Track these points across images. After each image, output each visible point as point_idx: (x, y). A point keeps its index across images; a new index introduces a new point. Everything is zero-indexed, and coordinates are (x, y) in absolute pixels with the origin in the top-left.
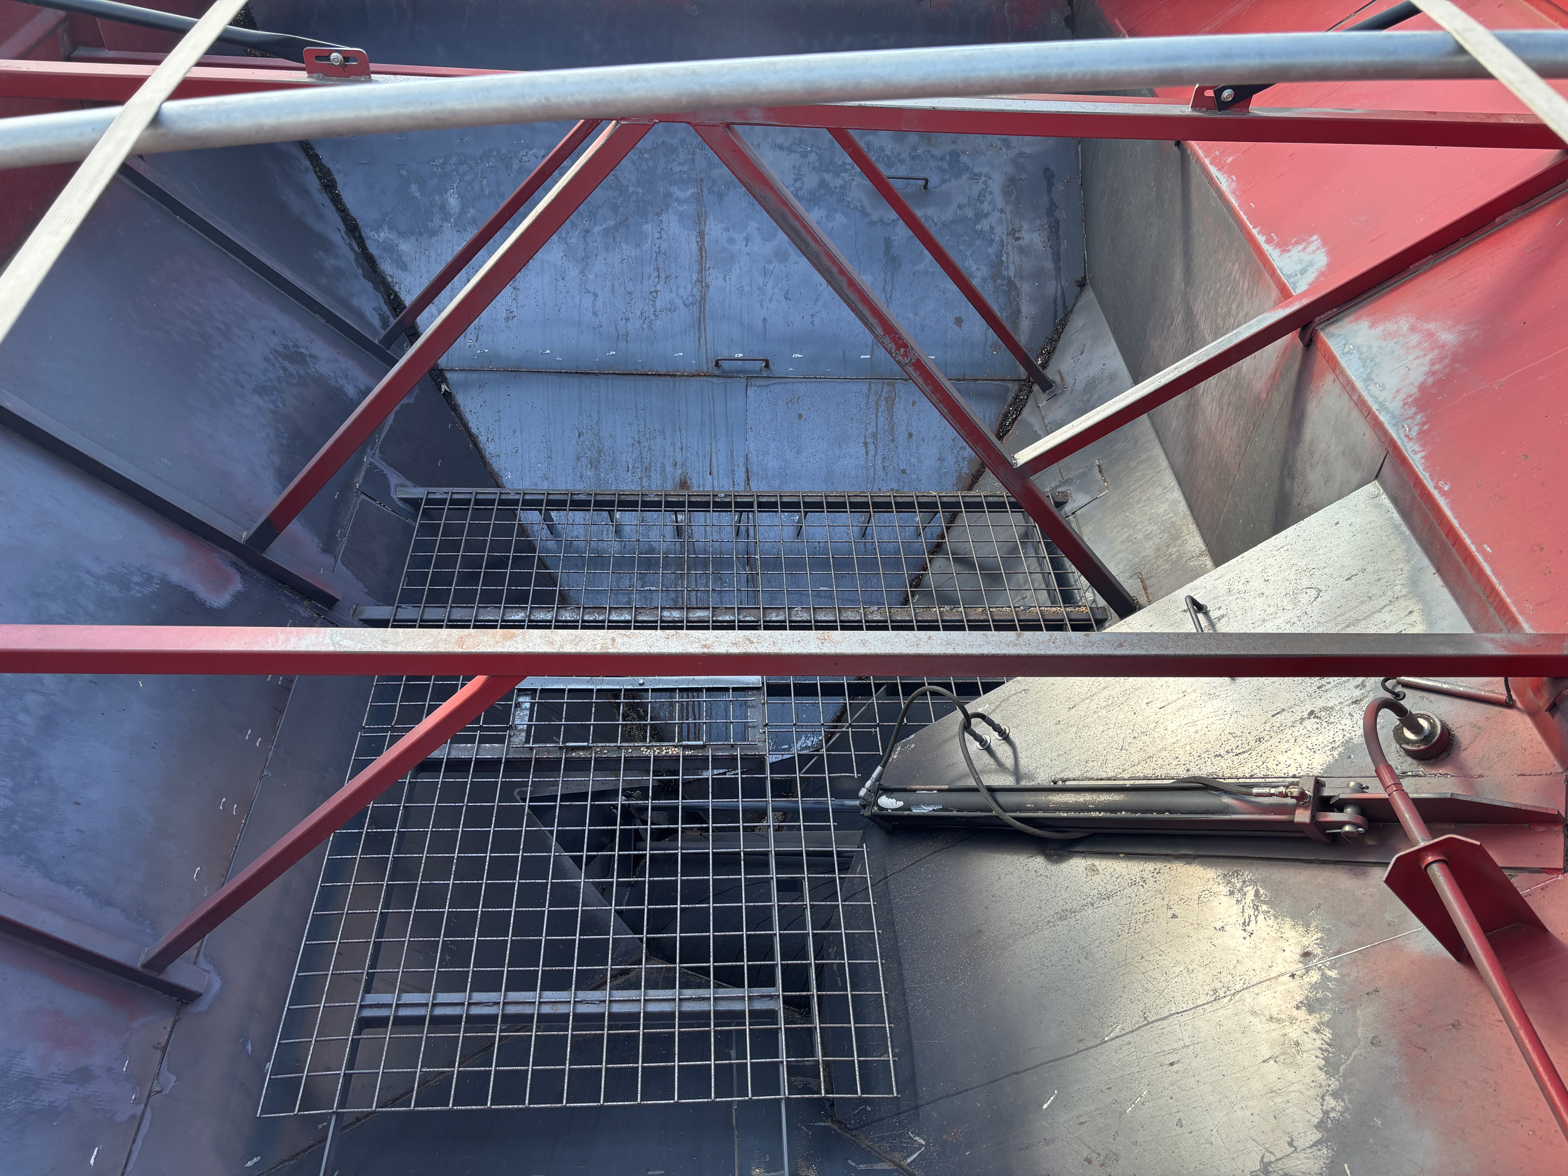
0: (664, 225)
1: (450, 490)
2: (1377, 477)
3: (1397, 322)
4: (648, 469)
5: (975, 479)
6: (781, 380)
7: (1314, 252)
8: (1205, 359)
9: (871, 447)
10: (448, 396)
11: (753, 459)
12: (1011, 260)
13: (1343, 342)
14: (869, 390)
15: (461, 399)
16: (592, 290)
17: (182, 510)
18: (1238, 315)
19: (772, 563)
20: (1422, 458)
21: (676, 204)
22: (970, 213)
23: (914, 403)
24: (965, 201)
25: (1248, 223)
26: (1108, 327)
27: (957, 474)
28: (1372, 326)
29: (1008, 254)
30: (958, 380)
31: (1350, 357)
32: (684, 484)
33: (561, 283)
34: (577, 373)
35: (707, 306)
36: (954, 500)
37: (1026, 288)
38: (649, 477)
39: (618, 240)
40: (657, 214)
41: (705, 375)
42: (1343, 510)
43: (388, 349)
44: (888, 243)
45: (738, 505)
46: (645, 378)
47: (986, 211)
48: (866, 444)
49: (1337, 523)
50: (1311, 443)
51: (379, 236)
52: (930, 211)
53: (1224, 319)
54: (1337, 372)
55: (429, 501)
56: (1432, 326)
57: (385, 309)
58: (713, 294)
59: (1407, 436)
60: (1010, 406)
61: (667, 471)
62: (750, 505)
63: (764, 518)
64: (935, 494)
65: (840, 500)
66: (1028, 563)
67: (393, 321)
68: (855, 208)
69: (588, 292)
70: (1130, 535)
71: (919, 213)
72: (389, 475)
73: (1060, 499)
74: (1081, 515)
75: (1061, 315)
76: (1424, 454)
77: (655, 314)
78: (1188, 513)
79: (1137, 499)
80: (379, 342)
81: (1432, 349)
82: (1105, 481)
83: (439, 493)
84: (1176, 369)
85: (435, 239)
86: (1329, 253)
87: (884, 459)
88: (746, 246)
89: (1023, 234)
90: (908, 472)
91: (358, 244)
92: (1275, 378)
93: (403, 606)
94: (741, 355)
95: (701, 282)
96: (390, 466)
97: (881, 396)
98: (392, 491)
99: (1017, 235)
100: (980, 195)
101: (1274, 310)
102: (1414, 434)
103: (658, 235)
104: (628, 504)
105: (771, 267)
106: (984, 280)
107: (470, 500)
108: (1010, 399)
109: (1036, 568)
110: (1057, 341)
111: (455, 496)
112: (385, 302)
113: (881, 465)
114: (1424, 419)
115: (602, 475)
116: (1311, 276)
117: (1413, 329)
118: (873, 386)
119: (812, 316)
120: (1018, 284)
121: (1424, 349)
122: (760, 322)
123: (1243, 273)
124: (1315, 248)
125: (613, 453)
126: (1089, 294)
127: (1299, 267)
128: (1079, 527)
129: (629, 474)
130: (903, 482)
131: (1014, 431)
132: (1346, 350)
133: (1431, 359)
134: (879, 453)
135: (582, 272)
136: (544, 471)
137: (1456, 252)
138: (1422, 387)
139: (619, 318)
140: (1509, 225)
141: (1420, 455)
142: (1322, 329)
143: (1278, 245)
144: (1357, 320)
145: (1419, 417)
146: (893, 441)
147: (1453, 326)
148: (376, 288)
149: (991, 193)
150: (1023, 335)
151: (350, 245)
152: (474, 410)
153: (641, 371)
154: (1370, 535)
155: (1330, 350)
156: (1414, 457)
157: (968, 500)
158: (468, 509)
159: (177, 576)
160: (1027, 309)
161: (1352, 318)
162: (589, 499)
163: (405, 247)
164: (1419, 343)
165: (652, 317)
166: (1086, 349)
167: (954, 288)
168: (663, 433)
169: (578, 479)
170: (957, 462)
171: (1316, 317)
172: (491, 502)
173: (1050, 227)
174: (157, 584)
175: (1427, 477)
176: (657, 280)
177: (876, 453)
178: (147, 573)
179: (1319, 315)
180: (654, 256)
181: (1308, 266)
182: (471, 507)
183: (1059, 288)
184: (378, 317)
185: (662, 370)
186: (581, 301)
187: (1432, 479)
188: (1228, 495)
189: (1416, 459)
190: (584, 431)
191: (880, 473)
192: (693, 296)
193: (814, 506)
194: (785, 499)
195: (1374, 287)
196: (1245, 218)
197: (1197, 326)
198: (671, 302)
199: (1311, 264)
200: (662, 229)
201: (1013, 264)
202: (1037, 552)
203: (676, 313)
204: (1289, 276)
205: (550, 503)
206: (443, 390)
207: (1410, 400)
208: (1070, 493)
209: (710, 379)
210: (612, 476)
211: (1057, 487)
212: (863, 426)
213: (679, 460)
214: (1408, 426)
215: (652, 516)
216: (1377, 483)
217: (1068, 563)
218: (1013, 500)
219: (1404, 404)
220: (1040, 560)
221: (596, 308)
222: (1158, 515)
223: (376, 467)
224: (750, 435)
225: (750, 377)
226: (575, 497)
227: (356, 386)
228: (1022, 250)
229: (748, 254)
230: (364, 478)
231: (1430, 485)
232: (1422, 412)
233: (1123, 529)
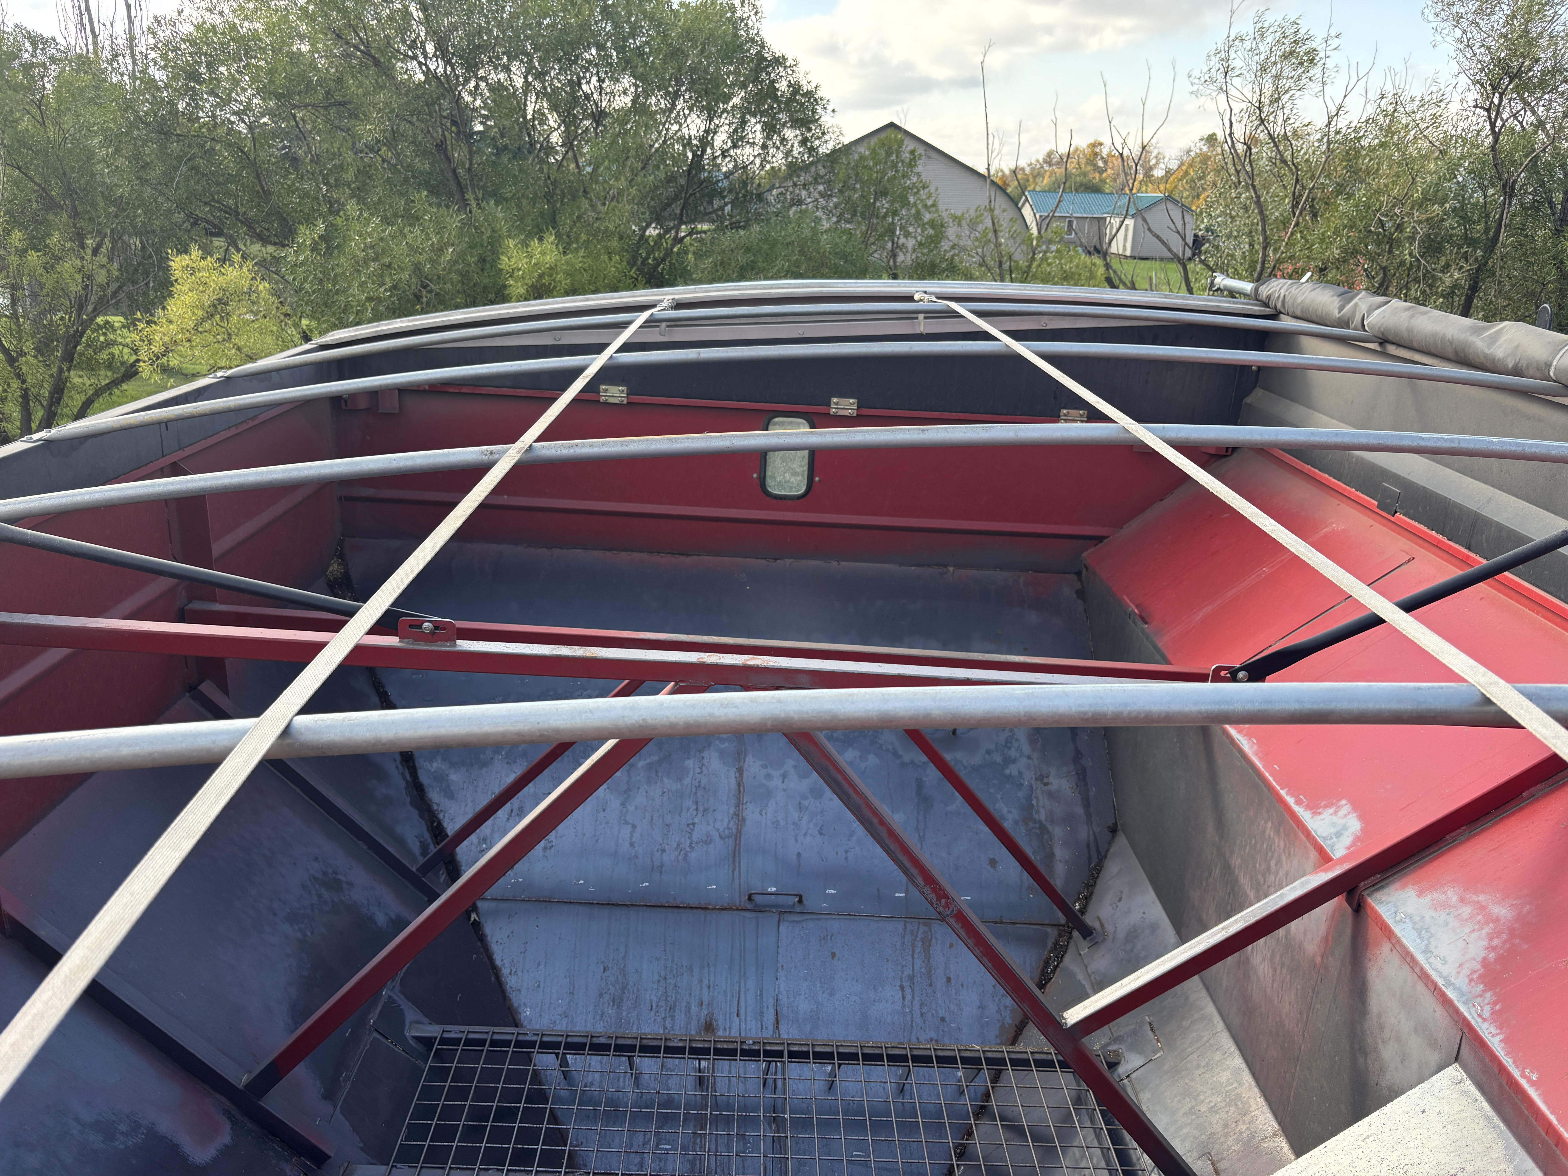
0: (705, 761)
1: (466, 1028)
2: (1457, 1059)
3: (1444, 892)
4: (672, 1008)
5: (1019, 1030)
6: (814, 916)
7: (1345, 816)
8: (1252, 920)
9: (908, 991)
10: (477, 925)
11: (784, 1000)
12: (1041, 804)
13: (1393, 910)
14: (905, 929)
15: (488, 929)
16: (631, 821)
17: (187, 1050)
18: (1278, 873)
19: (803, 1124)
20: (1501, 1041)
21: (717, 742)
22: (998, 758)
23: (951, 945)
24: (993, 747)
25: (1275, 784)
26: (1145, 876)
27: (1000, 1024)
28: (1420, 894)
29: (1037, 798)
30: (996, 923)
31: (1404, 926)
32: (709, 1027)
33: (602, 814)
34: (608, 904)
35: (742, 839)
36: (999, 1055)
37: (1058, 832)
38: (673, 1017)
39: (660, 774)
40: (700, 751)
41: (737, 909)
42: (1427, 1096)
43: (424, 877)
44: (920, 784)
45: (767, 1053)
46: (676, 910)
47: (1013, 757)
48: (902, 988)
49: (1424, 1111)
50: (1379, 1016)
51: (432, 766)
52: (960, 755)
53: (1264, 875)
54: (1394, 941)
55: (444, 1041)
56: (1482, 898)
57: (427, 836)
58: (749, 828)
59: (1480, 1016)
60: (1051, 952)
61: (692, 1011)
62: (780, 1054)
63: (794, 1069)
64: (978, 1048)
65: (877, 1051)
66: (1084, 1133)
67: (433, 849)
68: (887, 750)
69: (627, 823)
70: (1193, 1107)
71: (948, 757)
72: (406, 1011)
73: (1112, 1059)
74: (1136, 1079)
75: (1095, 860)
76: (1502, 1036)
77: (690, 846)
78: (1253, 1083)
79: (1195, 1063)
80: (417, 870)
81: (1487, 923)
82: (1158, 1041)
83: (455, 1031)
84: (1223, 929)
85: (485, 770)
86: (1361, 818)
87: (922, 1005)
88: (783, 782)
89: (1051, 779)
90: (947, 1020)
91: (410, 774)
92: (1327, 941)
93: (399, 1165)
94: (774, 889)
95: (738, 815)
96: (409, 1000)
97: (916, 936)
98: (407, 1028)
99: (1045, 780)
100: (1007, 741)
101: (1317, 873)
102: (1487, 1013)
103: (699, 771)
104: (650, 1049)
105: (806, 803)
106: (1016, 822)
107: (486, 1040)
108: (1050, 944)
109: (1092, 1140)
110: (1094, 885)
111: (471, 1036)
112: (428, 830)
113: (918, 1012)
114: (1494, 998)
115: (624, 1014)
116: (1347, 840)
117: (1462, 900)
118: (909, 926)
119: (846, 852)
120: (1050, 828)
121: (1478, 922)
122: (795, 857)
123: (1278, 832)
124: (1346, 812)
125: (638, 990)
126: (1121, 841)
127: (1333, 830)
128: (1136, 1095)
129: (653, 1013)
130: (943, 1031)
131: (1057, 980)
132: (1398, 918)
133: (1488, 934)
134: (917, 999)
135: (623, 804)
136: (564, 1008)
137: (1489, 824)
138: (1485, 963)
139: (655, 849)
140: (1538, 800)
141: (1498, 1038)
142: (1369, 895)
143: (1308, 807)
144: (1403, 887)
145: (1488, 995)
146: (931, 985)
147: (1503, 899)
148: (421, 816)
149: (1017, 740)
150: (1059, 878)
151: (403, 775)
152: (500, 941)
153: (673, 903)
154: (1461, 1127)
155: (1381, 917)
156: (1493, 1040)
157: (1013, 1056)
158: (483, 1050)
159: (165, 1125)
160: (1060, 853)
161: (1397, 885)
162: (609, 1042)
163: (455, 777)
164: (1472, 916)
165: (688, 849)
166: (1124, 896)
167: (986, 829)
168: (691, 969)
169: (598, 1017)
170: (999, 1011)
171: (1360, 882)
172: (507, 1043)
173: (1077, 774)
174: (143, 1134)
175: (1511, 1063)
176: (695, 813)
177: (913, 997)
178: (135, 1122)
179: (1364, 880)
180: (694, 789)
181: (1342, 829)
182: (485, 1049)
183: (1091, 833)
184: (418, 844)
185: (694, 902)
186: (619, 832)
187: (1517, 1067)
188: (1295, 1067)
189: (1495, 1043)
190: (610, 966)
191: (918, 1020)
192: (729, 829)
193: (849, 1057)
194: (818, 1049)
195: (1414, 855)
196: (1271, 779)
197: (1237, 881)
198: (708, 835)
199: (1345, 828)
200: (703, 765)
201: (1043, 808)
202: (1092, 1122)
203: (712, 845)
204: (1325, 839)
205: (570, 1046)
206: (472, 919)
207: (1475, 976)
208: (1122, 1053)
209: (742, 913)
210: (634, 1014)
211: (1108, 1044)
212: (899, 968)
213: (706, 1000)
214: (1479, 1004)
215: (673, 1062)
216: (1458, 1066)
217: (1127, 1137)
218: (1061, 1058)
219: (1471, 981)
220: (1097, 1132)
221: (634, 839)
222: (1221, 1084)
223: (394, 1002)
224: (781, 974)
225: (783, 912)
226: (595, 1040)
227: (387, 914)
228: (1051, 795)
229: (784, 790)
230: (380, 1013)
231: (1516, 1073)
232: (1490, 990)
233: (1184, 1098)
